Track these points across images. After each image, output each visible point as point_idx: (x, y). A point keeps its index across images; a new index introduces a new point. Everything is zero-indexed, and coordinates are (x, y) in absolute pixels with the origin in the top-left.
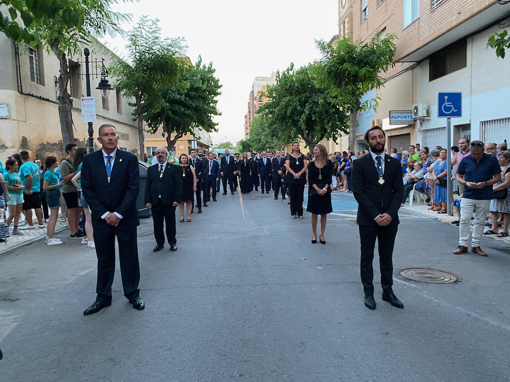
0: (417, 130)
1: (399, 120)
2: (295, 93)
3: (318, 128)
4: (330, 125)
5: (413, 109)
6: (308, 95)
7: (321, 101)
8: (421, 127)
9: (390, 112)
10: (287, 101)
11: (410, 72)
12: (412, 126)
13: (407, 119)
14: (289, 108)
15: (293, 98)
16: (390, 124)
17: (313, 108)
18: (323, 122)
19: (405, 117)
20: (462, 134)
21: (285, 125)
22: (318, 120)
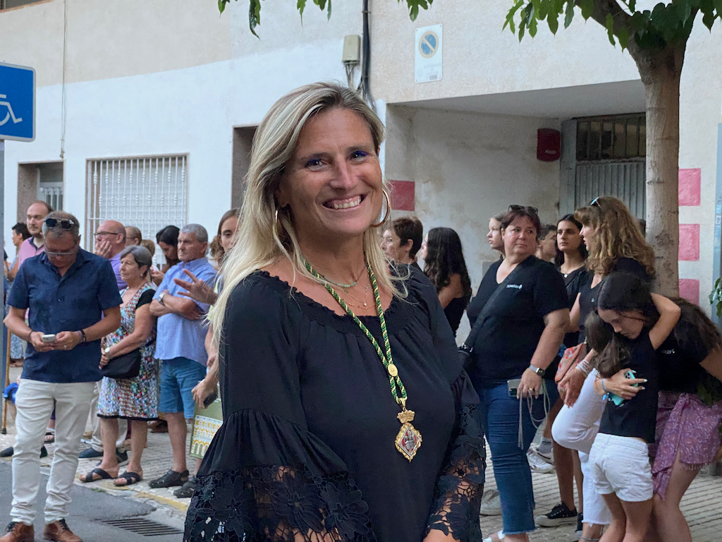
20: (42, 191)
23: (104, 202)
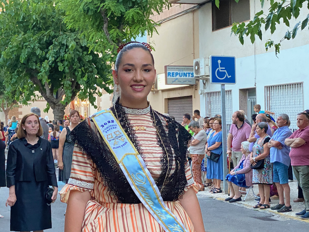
0: (200, 92)
1: (177, 79)
2: (32, 29)
3: (67, 82)
4: (85, 79)
5: (194, 65)
6: (53, 33)
7: (72, 44)
8: (205, 88)
9: (166, 67)
10: (21, 41)
11: (190, 15)
12: (193, 86)
13: (187, 77)
14: (23, 51)
15: (30, 37)
16: (167, 83)
17: (60, 53)
18: (74, 74)
19: (185, 75)
20: (249, 100)
21: (17, 77)
22: (67, 70)
23: (272, 103)
